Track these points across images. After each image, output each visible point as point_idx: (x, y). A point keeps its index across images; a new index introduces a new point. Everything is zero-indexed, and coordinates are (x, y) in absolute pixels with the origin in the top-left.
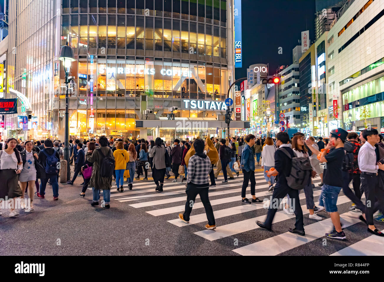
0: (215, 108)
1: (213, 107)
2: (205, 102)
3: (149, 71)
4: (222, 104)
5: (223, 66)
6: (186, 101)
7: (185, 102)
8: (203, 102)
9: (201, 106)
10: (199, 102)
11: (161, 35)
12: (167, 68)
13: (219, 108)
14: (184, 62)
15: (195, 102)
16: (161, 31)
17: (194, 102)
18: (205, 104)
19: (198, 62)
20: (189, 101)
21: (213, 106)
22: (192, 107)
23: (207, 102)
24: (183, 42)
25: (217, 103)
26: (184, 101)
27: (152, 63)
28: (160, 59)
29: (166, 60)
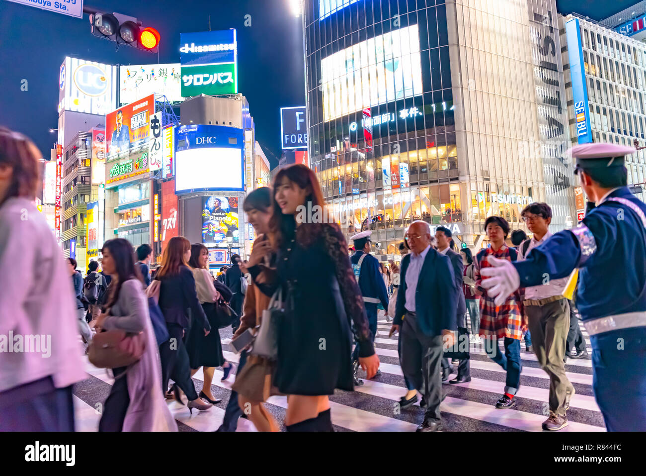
3: (373, 203)
5: (453, 179)
12: (388, 196)
23: (433, 228)
27: (373, 195)
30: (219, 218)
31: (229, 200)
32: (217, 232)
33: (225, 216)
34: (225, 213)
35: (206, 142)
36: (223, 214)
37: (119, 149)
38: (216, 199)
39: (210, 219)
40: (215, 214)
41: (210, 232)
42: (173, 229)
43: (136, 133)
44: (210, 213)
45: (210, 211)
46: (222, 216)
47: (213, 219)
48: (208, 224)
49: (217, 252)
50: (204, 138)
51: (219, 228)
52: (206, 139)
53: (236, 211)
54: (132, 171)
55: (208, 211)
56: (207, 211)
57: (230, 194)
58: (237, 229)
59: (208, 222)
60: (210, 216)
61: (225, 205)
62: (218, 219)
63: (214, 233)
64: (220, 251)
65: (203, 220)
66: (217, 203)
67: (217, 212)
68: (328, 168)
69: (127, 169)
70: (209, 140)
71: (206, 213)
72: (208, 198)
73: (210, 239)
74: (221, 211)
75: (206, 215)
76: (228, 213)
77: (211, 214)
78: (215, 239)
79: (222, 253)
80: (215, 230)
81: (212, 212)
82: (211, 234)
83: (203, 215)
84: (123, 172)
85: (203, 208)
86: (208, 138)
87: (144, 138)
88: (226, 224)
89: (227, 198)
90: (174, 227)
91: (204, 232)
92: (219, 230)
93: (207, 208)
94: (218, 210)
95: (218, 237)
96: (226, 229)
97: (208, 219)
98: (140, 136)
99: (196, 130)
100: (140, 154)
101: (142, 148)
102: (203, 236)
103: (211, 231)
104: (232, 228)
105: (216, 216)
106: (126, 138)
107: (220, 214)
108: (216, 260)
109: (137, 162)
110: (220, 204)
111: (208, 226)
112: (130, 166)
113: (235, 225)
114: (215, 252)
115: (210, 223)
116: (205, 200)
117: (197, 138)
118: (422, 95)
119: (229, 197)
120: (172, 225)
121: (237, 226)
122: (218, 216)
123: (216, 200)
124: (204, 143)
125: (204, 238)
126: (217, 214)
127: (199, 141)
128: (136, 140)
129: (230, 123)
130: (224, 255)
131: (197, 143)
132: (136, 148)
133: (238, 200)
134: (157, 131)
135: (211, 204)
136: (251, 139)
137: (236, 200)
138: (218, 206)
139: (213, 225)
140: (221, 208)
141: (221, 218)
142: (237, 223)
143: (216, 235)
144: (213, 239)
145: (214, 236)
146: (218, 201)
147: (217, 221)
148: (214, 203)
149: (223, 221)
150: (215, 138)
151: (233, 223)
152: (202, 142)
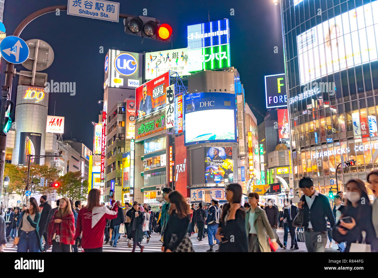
27: (345, 143)
30: (218, 163)
31: (225, 149)
32: (216, 175)
33: (223, 162)
34: (222, 159)
35: (207, 105)
36: (221, 161)
37: (144, 113)
38: (216, 149)
39: (211, 164)
40: (214, 161)
42: (183, 173)
43: (157, 102)
44: (210, 160)
45: (211, 158)
46: (220, 162)
47: (213, 165)
48: (210, 169)
49: (217, 190)
50: (205, 102)
51: (218, 171)
52: (207, 103)
53: (231, 158)
54: (154, 129)
55: (209, 158)
57: (226, 145)
58: (232, 172)
59: (210, 167)
60: (211, 162)
61: (222, 153)
62: (217, 164)
63: (214, 175)
64: (219, 190)
65: (206, 165)
66: (216, 152)
67: (216, 159)
68: (305, 122)
69: (150, 128)
70: (209, 104)
72: (209, 148)
73: (211, 180)
74: (219, 158)
75: (207, 162)
77: (212, 161)
78: (216, 180)
79: (220, 192)
80: (215, 173)
81: (212, 159)
82: (212, 176)
83: (206, 161)
84: (147, 129)
85: (205, 156)
86: (208, 102)
87: (162, 104)
88: (223, 168)
89: (224, 148)
90: (184, 171)
91: (207, 174)
92: (218, 173)
93: (209, 156)
94: (216, 157)
95: (217, 179)
96: (223, 172)
97: (210, 165)
98: (159, 103)
99: (200, 96)
100: (159, 116)
101: (160, 112)
102: (205, 178)
103: (212, 174)
105: (215, 162)
106: (149, 105)
109: (157, 122)
110: (219, 153)
111: (210, 170)
112: (152, 125)
113: (230, 169)
114: (215, 191)
115: (211, 168)
116: (207, 150)
117: (200, 103)
119: (226, 147)
120: (183, 169)
121: (232, 170)
122: (217, 162)
123: (215, 150)
124: (205, 106)
125: (207, 179)
126: (216, 161)
127: (202, 104)
128: (156, 106)
129: (225, 90)
130: (222, 193)
131: (201, 106)
132: (156, 112)
133: (233, 149)
134: (171, 99)
135: (212, 152)
136: (241, 102)
137: (231, 150)
138: (217, 155)
139: (214, 169)
140: (220, 156)
141: (219, 163)
142: (232, 168)
143: (216, 177)
144: (214, 180)
145: (214, 178)
146: (216, 150)
147: (217, 166)
148: (214, 152)
149: (221, 166)
150: (214, 102)
151: (229, 167)
152: (204, 105)
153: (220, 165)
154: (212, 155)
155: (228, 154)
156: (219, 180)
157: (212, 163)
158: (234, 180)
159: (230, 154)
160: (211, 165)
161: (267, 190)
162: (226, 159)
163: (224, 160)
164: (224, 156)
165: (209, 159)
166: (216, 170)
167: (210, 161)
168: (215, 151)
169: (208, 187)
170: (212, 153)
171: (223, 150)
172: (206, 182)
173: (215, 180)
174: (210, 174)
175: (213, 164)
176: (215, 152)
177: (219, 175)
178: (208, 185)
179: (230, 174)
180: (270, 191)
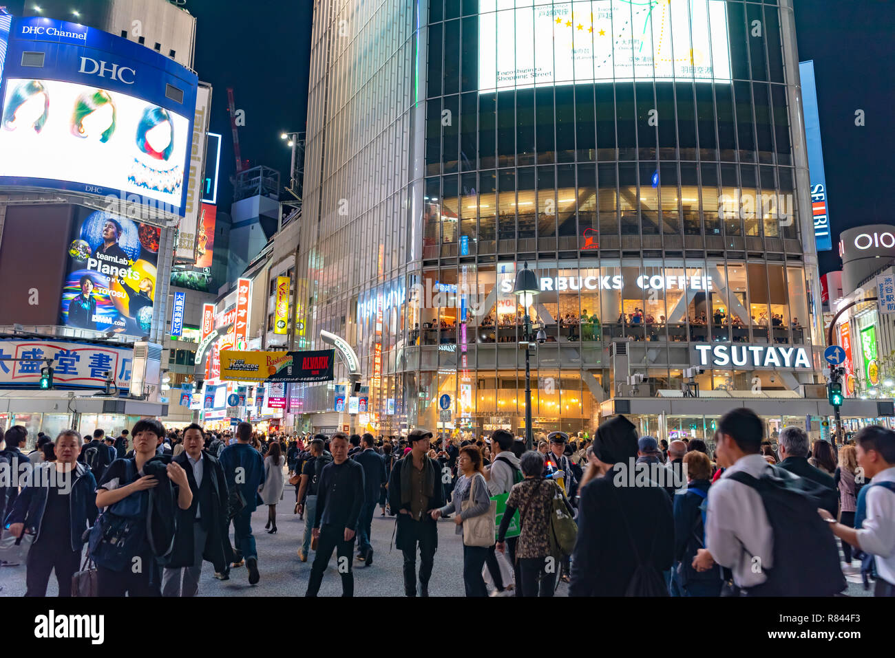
0: (778, 364)
1: (772, 361)
2: (751, 348)
3: (611, 282)
4: (795, 353)
5: (790, 258)
6: (703, 349)
7: (700, 350)
8: (744, 348)
9: (740, 359)
10: (734, 349)
11: (635, 200)
12: (651, 272)
13: (788, 364)
14: (691, 255)
15: (725, 348)
16: (633, 191)
17: (721, 351)
18: (751, 354)
19: (725, 254)
20: (709, 347)
21: (771, 357)
22: (717, 362)
23: (756, 350)
24: (686, 210)
25: (782, 350)
26: (698, 347)
27: (615, 263)
28: (636, 254)
29: (649, 254)
30: (113, 268)
31: (140, 230)
32: (101, 304)
33: (127, 267)
34: (127, 259)
35: (108, 74)
36: (123, 261)
38: (112, 220)
39: (89, 265)
40: (102, 256)
41: (84, 300)
44: (90, 250)
45: (91, 246)
46: (120, 266)
47: (96, 268)
48: (83, 279)
49: (98, 352)
50: (103, 63)
51: (108, 292)
52: (109, 66)
53: (153, 259)
55: (87, 244)
56: (83, 243)
58: (150, 304)
59: (83, 272)
60: (90, 260)
61: (128, 240)
62: (108, 269)
63: (94, 304)
64: (105, 353)
65: (71, 264)
66: (111, 230)
67: (109, 253)
70: (117, 72)
71: (79, 250)
72: (91, 212)
73: (83, 319)
74: (117, 251)
75: (78, 254)
76: (134, 260)
77: (94, 256)
78: (96, 318)
79: (108, 359)
80: (97, 296)
81: (96, 250)
82: (86, 306)
83: (73, 252)
85: (73, 235)
86: (115, 66)
88: (126, 287)
89: (136, 224)
91: (71, 296)
92: (107, 298)
93: (85, 237)
94: (110, 248)
95: (100, 316)
97: (85, 266)
102: (62, 308)
103: (87, 296)
104: (139, 300)
105: (104, 262)
107: (115, 260)
108: (93, 375)
110: (119, 234)
111: (82, 283)
113: (147, 293)
114: (91, 353)
115: (88, 277)
116: (82, 215)
117: (84, 60)
118: (728, 82)
119: (142, 223)
121: (152, 296)
122: (111, 264)
123: (109, 223)
124: (101, 74)
125: (67, 313)
126: (108, 258)
127: (90, 66)
129: (172, 53)
130: (112, 364)
131: (82, 70)
133: (162, 236)
135: (97, 229)
136: (203, 108)
137: (156, 234)
138: (113, 239)
139: (95, 284)
140: (120, 245)
141: (116, 268)
142: (151, 290)
143: (99, 310)
144: (91, 318)
145: (93, 311)
146: (113, 225)
147: (107, 275)
148: (104, 228)
149: (120, 278)
150: (134, 72)
151: (144, 288)
152: (99, 72)
153: (117, 274)
154: (98, 236)
155: (148, 244)
156: (109, 321)
157: (93, 263)
158: (153, 327)
159: (153, 246)
160: (89, 268)
161: (278, 367)
162: (139, 260)
163: (131, 262)
164: (134, 249)
165: (85, 248)
166: (103, 287)
167: (86, 256)
168: (110, 226)
169: (66, 339)
170: (99, 230)
171: (133, 231)
172: (61, 322)
173: (93, 320)
174: (82, 296)
175: (94, 265)
176: (107, 230)
177: (111, 304)
178: (68, 332)
179: (144, 308)
180: (290, 371)
